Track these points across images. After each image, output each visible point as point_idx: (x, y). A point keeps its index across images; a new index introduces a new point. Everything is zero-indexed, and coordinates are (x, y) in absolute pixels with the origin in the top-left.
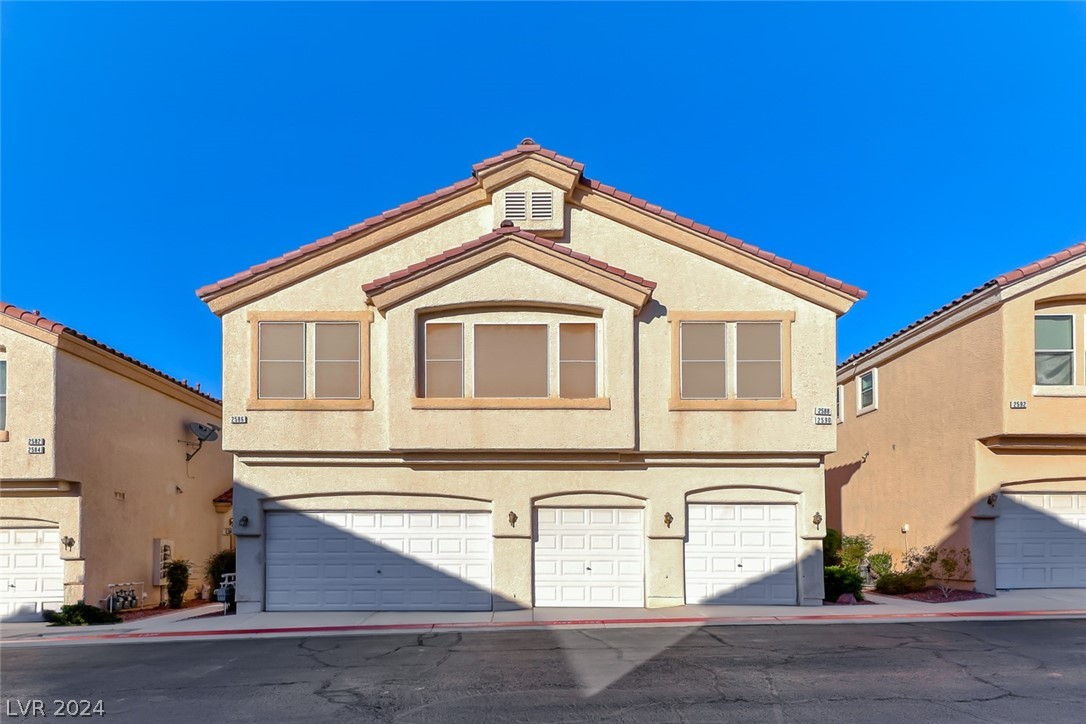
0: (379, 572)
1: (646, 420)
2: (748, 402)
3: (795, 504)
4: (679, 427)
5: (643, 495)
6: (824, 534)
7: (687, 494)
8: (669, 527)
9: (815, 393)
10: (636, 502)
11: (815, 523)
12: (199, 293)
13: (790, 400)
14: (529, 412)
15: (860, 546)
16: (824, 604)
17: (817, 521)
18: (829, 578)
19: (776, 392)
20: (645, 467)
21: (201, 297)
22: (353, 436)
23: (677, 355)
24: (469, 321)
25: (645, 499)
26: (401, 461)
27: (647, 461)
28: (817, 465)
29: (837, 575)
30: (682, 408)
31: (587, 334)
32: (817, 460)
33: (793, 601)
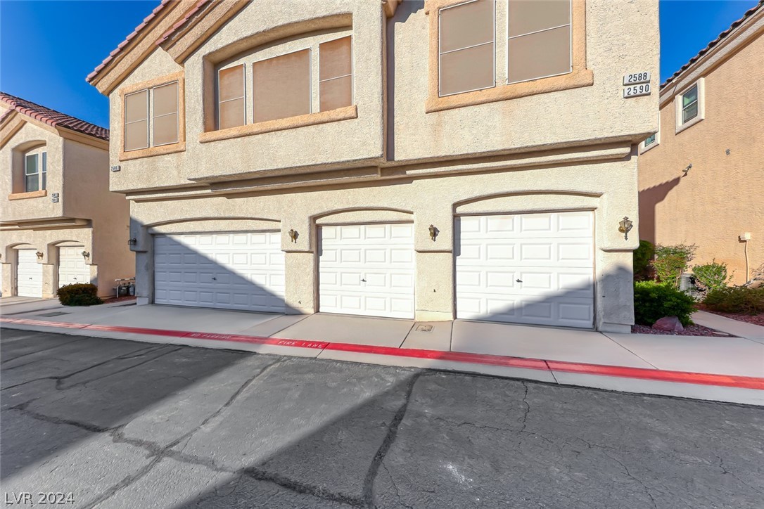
0: (215, 279)
1: (401, 127)
2: (523, 87)
3: (593, 209)
4: (436, 130)
5: (408, 209)
6: (636, 245)
7: (455, 205)
8: (435, 240)
9: (623, 57)
10: (403, 217)
11: (621, 230)
12: (87, 80)
13: (584, 72)
14: (285, 132)
15: (679, 257)
16: (634, 330)
17: (625, 228)
18: (642, 298)
19: (563, 65)
20: (410, 180)
21: (89, 82)
22: (175, 172)
23: (435, 47)
24: (248, 61)
25: (412, 213)
26: (209, 191)
27: (409, 172)
28: (627, 158)
29: (654, 295)
30: (441, 106)
31: (344, 48)
32: (627, 150)
33: (589, 324)
